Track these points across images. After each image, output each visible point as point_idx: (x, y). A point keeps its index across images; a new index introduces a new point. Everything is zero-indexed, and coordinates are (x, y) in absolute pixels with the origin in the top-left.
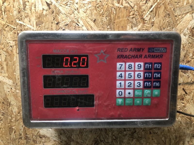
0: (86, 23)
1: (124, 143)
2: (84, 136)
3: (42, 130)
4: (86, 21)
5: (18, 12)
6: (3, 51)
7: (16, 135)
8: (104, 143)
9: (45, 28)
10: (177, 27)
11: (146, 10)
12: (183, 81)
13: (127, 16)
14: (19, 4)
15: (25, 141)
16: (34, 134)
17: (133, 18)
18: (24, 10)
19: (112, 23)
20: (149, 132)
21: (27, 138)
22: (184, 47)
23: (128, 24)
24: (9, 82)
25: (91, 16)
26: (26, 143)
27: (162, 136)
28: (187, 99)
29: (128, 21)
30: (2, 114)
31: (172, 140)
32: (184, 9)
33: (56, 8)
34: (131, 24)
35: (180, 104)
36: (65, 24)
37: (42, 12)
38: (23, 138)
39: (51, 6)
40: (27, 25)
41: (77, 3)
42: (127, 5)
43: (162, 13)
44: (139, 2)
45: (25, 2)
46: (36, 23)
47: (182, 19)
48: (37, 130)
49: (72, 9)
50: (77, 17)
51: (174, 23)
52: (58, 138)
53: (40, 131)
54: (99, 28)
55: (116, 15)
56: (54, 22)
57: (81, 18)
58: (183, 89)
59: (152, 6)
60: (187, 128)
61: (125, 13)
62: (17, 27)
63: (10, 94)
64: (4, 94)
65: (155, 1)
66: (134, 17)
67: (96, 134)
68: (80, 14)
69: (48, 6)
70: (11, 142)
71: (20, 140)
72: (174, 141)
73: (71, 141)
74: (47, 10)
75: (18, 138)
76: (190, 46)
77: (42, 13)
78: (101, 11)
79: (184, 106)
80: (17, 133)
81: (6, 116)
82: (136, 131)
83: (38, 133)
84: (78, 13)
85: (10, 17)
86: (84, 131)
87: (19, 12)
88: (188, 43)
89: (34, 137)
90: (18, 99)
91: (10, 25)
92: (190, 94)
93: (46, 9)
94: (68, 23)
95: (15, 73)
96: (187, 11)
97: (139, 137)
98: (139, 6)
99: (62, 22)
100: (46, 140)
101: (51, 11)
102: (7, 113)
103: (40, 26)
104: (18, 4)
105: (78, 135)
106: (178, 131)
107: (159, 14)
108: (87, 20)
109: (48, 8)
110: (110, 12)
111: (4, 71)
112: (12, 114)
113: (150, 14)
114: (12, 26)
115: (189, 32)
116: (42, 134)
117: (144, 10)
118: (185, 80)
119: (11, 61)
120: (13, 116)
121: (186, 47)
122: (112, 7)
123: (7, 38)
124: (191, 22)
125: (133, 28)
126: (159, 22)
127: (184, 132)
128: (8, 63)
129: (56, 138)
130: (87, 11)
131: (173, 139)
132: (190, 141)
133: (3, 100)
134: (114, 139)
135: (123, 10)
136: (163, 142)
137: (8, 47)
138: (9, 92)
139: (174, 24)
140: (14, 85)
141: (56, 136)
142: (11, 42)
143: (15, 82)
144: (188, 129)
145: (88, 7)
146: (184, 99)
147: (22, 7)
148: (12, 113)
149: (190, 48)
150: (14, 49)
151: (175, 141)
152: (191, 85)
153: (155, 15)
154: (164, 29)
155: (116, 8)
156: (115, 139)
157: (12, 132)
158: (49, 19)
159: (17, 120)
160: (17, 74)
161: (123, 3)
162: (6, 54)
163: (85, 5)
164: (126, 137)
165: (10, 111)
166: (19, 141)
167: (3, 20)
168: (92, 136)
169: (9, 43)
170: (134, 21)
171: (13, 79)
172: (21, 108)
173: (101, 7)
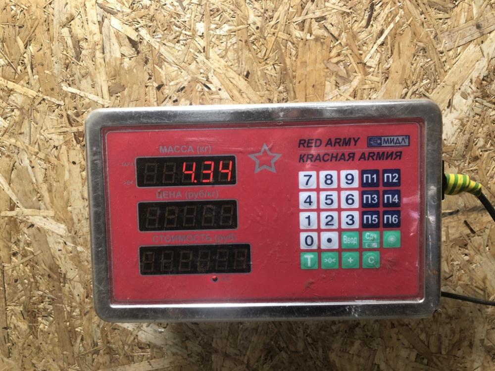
0: (228, 82)
1: (333, 350)
2: (240, 340)
3: (143, 332)
4: (226, 77)
5: (63, 66)
6: (36, 159)
7: (85, 346)
8: (286, 353)
9: (132, 99)
10: (446, 77)
11: (369, 43)
12: (463, 205)
13: (324, 60)
14: (66, 46)
15: (107, 358)
16: (125, 341)
17: (337, 63)
18: (79, 61)
19: (288, 79)
20: (389, 323)
21: (110, 351)
22: (463, 125)
23: (328, 79)
24: (59, 228)
25: (237, 65)
26: (110, 363)
27: (420, 332)
28: (476, 245)
29: (326, 70)
30: (49, 300)
31: (443, 338)
32: (461, 33)
33: (152, 50)
34: (334, 78)
35: (458, 256)
36: (178, 87)
37: (120, 62)
38: (101, 352)
39: (141, 47)
40: (87, 94)
41: (202, 36)
42: (322, 32)
43: (408, 46)
44: (350, 25)
45: (79, 41)
46: (109, 90)
47: (457, 59)
48: (133, 333)
49: (191, 50)
50: (205, 68)
51: (438, 70)
52: (180, 348)
53: (140, 333)
54: (259, 91)
55: (296, 58)
56: (151, 84)
57: (215, 71)
58: (465, 222)
59: (382, 32)
60: (478, 311)
61: (318, 52)
62: (64, 102)
63: (63, 257)
64: (51, 256)
65: (390, 19)
66: (342, 61)
67: (268, 335)
68: (212, 62)
69: (133, 47)
70: (76, 362)
71: (96, 355)
72: (447, 341)
73: (211, 353)
74: (132, 57)
75: (90, 352)
76: (477, 122)
77: (121, 64)
78: (260, 52)
79: (470, 262)
80: (88, 341)
81: (60, 305)
82: (359, 323)
83: (134, 339)
84: (206, 61)
85: (46, 78)
86: (240, 329)
87: (67, 66)
88: (472, 114)
89: (126, 347)
90: (83, 265)
91: (49, 98)
92: (482, 232)
93: (130, 55)
94: (185, 84)
95: (69, 208)
96: (468, 39)
97: (367, 336)
98: (351, 33)
99: (170, 82)
100: (154, 353)
101: (142, 59)
102: (61, 298)
103: (117, 95)
104: (62, 47)
105: (227, 339)
106: (456, 319)
107: (399, 50)
108: (228, 76)
109: (133, 52)
110: (283, 51)
111: (45, 204)
112: (73, 300)
113: (378, 52)
114: (53, 100)
115: (474, 89)
116: (144, 341)
117: (365, 43)
118: (470, 202)
119: (58, 181)
120: (74, 304)
121: (469, 123)
122: (287, 40)
123: (44, 128)
124: (477, 63)
125: (340, 88)
126: (401, 69)
127: (471, 319)
128: (51, 185)
129: (177, 347)
130: (226, 53)
131: (446, 337)
132: (486, 339)
133: (48, 270)
134: (309, 343)
135: (314, 45)
136: (424, 343)
137: (49, 150)
138: (59, 250)
139: (436, 71)
140: (70, 234)
141: (177, 345)
142: (54, 137)
143: (73, 228)
144: (479, 313)
145: (229, 44)
146: (468, 246)
147: (71, 54)
148: (73, 298)
149: (478, 126)
150: (62, 153)
151: (450, 340)
152: (482, 212)
153: (392, 53)
154: (414, 85)
155: (296, 42)
156: (312, 344)
157: (76, 339)
158: (138, 77)
159: (85, 312)
160: (75, 209)
161: (313, 29)
162: (45, 166)
163: (221, 40)
164: (337, 337)
165: (67, 294)
166: (93, 360)
167: (29, 86)
168: (258, 340)
169: (50, 141)
170: (341, 70)
171: (66, 221)
172: (92, 286)
173: (260, 41)
